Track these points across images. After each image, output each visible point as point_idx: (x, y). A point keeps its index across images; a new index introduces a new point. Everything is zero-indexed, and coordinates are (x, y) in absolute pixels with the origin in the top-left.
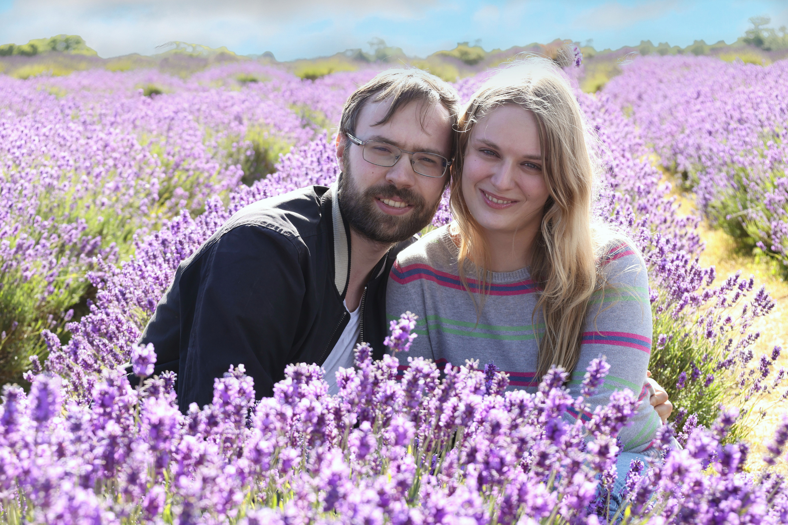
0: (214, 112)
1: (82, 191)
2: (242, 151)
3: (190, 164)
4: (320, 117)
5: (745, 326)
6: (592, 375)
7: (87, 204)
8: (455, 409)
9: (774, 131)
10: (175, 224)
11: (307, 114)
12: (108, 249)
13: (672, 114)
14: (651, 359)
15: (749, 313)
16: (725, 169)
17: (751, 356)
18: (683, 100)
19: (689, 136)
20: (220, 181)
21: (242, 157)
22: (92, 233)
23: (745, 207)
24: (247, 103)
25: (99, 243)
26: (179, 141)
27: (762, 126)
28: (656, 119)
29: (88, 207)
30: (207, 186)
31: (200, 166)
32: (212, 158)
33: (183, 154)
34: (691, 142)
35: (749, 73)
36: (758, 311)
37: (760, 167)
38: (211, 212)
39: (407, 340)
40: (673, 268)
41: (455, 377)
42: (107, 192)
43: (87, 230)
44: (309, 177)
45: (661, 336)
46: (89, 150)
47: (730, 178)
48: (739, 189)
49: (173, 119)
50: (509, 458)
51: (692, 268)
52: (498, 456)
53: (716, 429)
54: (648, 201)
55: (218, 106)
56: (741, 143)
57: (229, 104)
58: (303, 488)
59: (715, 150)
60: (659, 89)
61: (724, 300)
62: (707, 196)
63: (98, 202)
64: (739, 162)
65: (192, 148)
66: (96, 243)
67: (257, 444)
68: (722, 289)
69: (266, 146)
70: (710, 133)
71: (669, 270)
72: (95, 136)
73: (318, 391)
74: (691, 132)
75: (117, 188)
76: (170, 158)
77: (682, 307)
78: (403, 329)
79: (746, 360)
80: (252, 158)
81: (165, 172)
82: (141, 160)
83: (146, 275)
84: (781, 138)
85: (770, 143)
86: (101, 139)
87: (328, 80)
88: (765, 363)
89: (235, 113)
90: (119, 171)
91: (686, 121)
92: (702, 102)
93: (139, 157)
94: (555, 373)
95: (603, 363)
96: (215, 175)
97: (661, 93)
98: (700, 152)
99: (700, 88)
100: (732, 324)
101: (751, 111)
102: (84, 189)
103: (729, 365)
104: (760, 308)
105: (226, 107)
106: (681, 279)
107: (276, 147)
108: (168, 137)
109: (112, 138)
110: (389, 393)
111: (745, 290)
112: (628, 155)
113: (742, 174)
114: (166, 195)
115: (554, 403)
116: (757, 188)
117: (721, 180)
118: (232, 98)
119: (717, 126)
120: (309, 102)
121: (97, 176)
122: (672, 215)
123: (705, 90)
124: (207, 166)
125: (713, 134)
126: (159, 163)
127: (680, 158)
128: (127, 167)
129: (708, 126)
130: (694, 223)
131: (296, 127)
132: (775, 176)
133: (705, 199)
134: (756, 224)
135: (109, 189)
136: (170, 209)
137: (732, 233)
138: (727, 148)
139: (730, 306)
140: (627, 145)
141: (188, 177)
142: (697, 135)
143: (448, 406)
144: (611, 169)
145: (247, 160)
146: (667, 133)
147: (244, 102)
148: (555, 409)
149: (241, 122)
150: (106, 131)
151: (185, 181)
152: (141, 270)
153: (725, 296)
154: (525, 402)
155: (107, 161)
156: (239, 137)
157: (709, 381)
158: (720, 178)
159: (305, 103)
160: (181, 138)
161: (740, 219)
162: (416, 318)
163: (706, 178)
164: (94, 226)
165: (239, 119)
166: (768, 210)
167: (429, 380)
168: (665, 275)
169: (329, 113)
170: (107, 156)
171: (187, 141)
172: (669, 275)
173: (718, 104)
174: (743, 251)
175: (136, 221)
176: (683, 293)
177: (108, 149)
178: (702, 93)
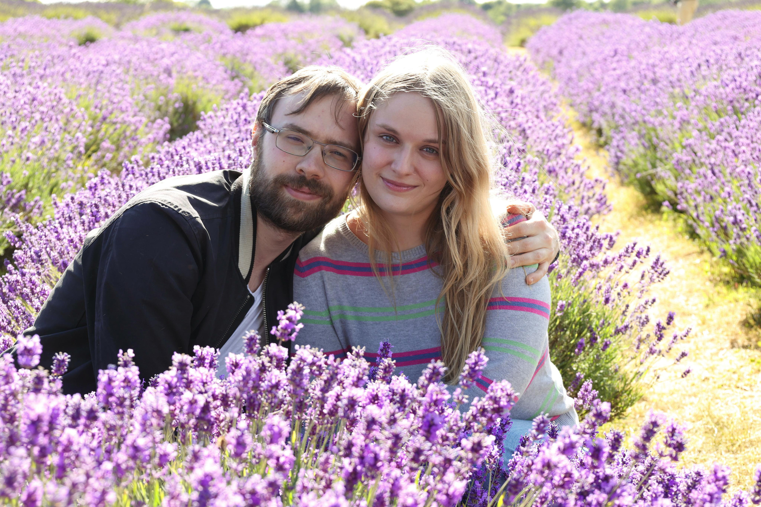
0: (144, 65)
1: (8, 145)
2: (171, 103)
3: (116, 117)
4: (249, 69)
5: (642, 292)
6: (470, 368)
7: (13, 158)
8: (338, 398)
9: (684, 93)
10: (93, 185)
11: (236, 66)
12: (32, 203)
13: (589, 71)
14: (550, 325)
15: (647, 279)
16: (636, 128)
17: (647, 320)
18: (600, 58)
19: (604, 94)
20: (147, 134)
21: (171, 109)
22: (18, 186)
23: (654, 166)
24: (176, 56)
25: (24, 197)
26: (107, 94)
27: (673, 87)
28: (574, 75)
29: (14, 161)
30: (133, 139)
31: (127, 119)
32: (140, 111)
33: (110, 108)
34: (606, 99)
35: (664, 32)
36: (655, 277)
37: (669, 127)
38: (128, 174)
39: (293, 330)
40: (574, 236)
41: (337, 368)
42: (33, 147)
43: (13, 184)
44: (227, 138)
45: (560, 303)
46: (16, 104)
47: (641, 136)
48: (649, 148)
49: (102, 72)
50: (383, 454)
51: (593, 235)
52: (372, 452)
53: (588, 423)
54: (557, 163)
55: (148, 58)
56: (652, 103)
57: (158, 56)
58: (175, 489)
59: (628, 110)
60: (579, 45)
61: (622, 267)
62: (619, 154)
63: (24, 157)
64: (650, 123)
65: (119, 102)
66: (20, 196)
67: (135, 441)
68: (620, 256)
69: (194, 99)
70: (624, 91)
71: (569, 238)
72: (23, 89)
73: (204, 378)
74: (607, 90)
75: (43, 142)
76: (97, 110)
77: (581, 274)
78: (289, 319)
79: (643, 324)
80: (180, 110)
81: (92, 126)
82: (68, 114)
83: (62, 236)
84: (690, 99)
85: (679, 104)
86: (29, 92)
87: (259, 31)
88: (660, 328)
89: (165, 65)
90: (45, 125)
91: (603, 79)
92: (618, 61)
93: (67, 110)
94: (435, 368)
95: (481, 356)
96: (142, 128)
97: (580, 50)
98: (615, 110)
99: (617, 46)
100: (629, 290)
101: (665, 72)
102: (9, 144)
103: (626, 330)
104: (656, 274)
105: (156, 59)
106: (580, 247)
107: (204, 100)
108: (97, 91)
109: (40, 92)
110: (274, 382)
111: (642, 257)
112: (542, 115)
113: (652, 133)
114: (93, 148)
115: (431, 398)
116: (667, 147)
117: (633, 138)
118: (163, 50)
119: (631, 85)
120: (239, 55)
121: (23, 131)
122: (582, 176)
123: (622, 48)
124: (133, 120)
125: (628, 92)
126: (86, 116)
127: (595, 116)
128: (53, 121)
129: (623, 85)
130: (602, 185)
131: (225, 79)
132: (683, 136)
133: (617, 157)
134: (664, 184)
135: (35, 143)
136: (97, 162)
137: (643, 191)
138: (639, 108)
139: (627, 272)
140: (541, 106)
141: (115, 130)
142: (612, 93)
143: (331, 394)
144: (524, 130)
145: (176, 112)
146: (584, 90)
147: (173, 54)
148: (432, 404)
149: (170, 75)
150: (34, 85)
151: (112, 134)
152: (57, 232)
153: (623, 263)
154: (406, 391)
155: (34, 115)
156: (169, 90)
157: (606, 346)
158: (632, 136)
159: (234, 55)
160: (109, 91)
161: (649, 178)
162: (303, 308)
163: (618, 137)
164: (19, 180)
165: (168, 72)
166: (676, 169)
167: (314, 368)
168: (565, 241)
169: (258, 66)
170: (34, 110)
171: (115, 94)
172: (569, 242)
173: (633, 63)
174: (653, 208)
175: (62, 174)
176: (582, 261)
177: (35, 102)
178: (619, 51)
